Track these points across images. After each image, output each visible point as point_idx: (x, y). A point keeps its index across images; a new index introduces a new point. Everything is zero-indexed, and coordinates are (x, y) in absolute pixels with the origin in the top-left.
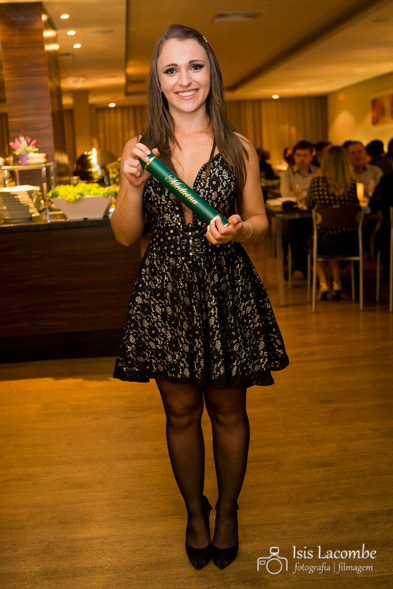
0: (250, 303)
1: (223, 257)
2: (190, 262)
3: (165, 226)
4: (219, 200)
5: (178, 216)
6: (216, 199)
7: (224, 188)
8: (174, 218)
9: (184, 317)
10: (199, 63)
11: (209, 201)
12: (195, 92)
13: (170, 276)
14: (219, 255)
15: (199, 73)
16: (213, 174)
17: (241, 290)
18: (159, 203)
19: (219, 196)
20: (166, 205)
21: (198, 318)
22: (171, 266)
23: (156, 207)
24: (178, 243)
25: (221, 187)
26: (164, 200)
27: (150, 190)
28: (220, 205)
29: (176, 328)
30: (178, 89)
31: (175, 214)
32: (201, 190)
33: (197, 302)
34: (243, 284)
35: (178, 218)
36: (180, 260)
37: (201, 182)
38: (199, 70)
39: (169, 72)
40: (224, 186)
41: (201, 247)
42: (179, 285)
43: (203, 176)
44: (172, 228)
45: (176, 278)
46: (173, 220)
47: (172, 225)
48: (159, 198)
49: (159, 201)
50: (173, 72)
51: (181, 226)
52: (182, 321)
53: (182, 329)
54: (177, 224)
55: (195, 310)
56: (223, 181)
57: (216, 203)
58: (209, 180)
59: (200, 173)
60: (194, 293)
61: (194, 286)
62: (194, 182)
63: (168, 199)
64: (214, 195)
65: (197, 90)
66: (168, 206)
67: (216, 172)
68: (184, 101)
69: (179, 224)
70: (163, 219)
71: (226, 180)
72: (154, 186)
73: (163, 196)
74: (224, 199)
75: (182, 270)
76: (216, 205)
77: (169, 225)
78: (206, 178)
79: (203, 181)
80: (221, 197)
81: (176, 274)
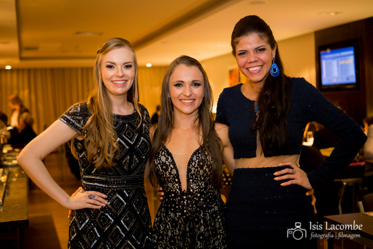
1: (208, 214)
2: (185, 217)
3: (168, 190)
4: (204, 176)
5: (177, 185)
6: (203, 174)
8: (174, 186)
10: (198, 82)
11: (198, 176)
12: (193, 101)
13: (170, 225)
14: (205, 212)
15: (197, 89)
16: (201, 158)
18: (165, 176)
19: (204, 172)
20: (169, 178)
22: (172, 218)
23: (163, 178)
24: (177, 203)
25: (206, 166)
26: (168, 175)
27: (159, 167)
28: (206, 178)
30: (182, 97)
31: (175, 184)
32: (192, 168)
33: (189, 245)
35: (177, 187)
36: (178, 215)
37: (193, 162)
38: (198, 87)
39: (177, 86)
41: (192, 206)
42: (176, 232)
43: (194, 158)
44: (173, 192)
45: (175, 227)
46: (174, 187)
47: (173, 191)
48: (165, 173)
49: (164, 175)
50: (180, 85)
51: (179, 192)
54: (176, 191)
57: (203, 177)
58: (198, 162)
59: (192, 156)
60: (186, 239)
61: (186, 234)
62: (188, 163)
63: (170, 174)
64: (201, 172)
65: (194, 100)
66: (171, 179)
69: (178, 190)
70: (168, 186)
72: (161, 164)
73: (167, 172)
74: (209, 175)
75: (179, 221)
76: (203, 179)
77: (171, 191)
78: (196, 160)
79: (194, 162)
80: (206, 173)
81: (174, 224)
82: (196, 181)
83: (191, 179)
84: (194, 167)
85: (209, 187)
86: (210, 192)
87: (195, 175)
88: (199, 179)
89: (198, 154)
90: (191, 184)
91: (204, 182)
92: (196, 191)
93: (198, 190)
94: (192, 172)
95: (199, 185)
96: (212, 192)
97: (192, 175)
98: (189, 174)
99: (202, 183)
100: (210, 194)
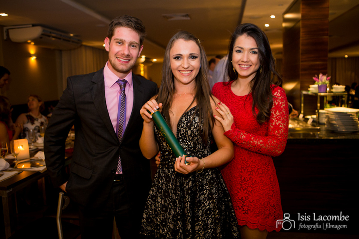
0: (213, 201)
4: (192, 136)
7: (195, 128)
9: (172, 207)
10: (195, 55)
15: (195, 61)
16: (189, 119)
17: (208, 192)
19: (192, 133)
21: (179, 208)
22: (166, 174)
25: (193, 127)
28: (194, 138)
29: (166, 213)
30: (181, 69)
32: (181, 129)
33: (179, 198)
34: (210, 189)
36: (171, 171)
39: (176, 58)
40: (196, 127)
42: (169, 186)
43: (183, 120)
44: (167, 151)
45: (168, 182)
50: (179, 59)
52: (170, 209)
53: (170, 214)
55: (178, 203)
56: (195, 124)
58: (186, 123)
60: (177, 192)
61: (177, 188)
62: (177, 124)
64: (189, 132)
67: (191, 118)
68: (183, 76)
71: (197, 123)
74: (196, 135)
75: (172, 177)
76: (191, 138)
77: (166, 149)
78: (185, 122)
79: (183, 123)
80: (193, 133)
81: (168, 179)
82: (185, 141)
83: (181, 138)
84: (183, 127)
85: (198, 146)
86: (200, 151)
87: (184, 135)
88: (188, 139)
89: (187, 116)
90: (181, 143)
91: (192, 142)
92: (185, 149)
93: (188, 149)
94: (181, 132)
95: (188, 144)
96: (201, 151)
97: (181, 135)
98: (179, 134)
99: (191, 143)
100: (200, 153)
